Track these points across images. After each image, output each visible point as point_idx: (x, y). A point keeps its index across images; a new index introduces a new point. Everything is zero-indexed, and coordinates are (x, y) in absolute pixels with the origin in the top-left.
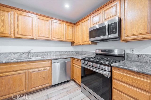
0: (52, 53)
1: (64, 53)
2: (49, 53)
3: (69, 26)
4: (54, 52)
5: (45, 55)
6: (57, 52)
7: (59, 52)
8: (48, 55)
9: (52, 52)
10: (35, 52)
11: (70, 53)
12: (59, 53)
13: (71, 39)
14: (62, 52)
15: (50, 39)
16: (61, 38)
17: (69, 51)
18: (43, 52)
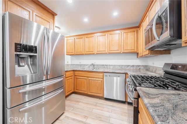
0: (111, 67)
1: (126, 67)
2: (108, 67)
3: (129, 33)
4: (113, 65)
5: (105, 68)
6: (117, 65)
7: (119, 66)
8: (107, 68)
9: (111, 65)
10: (97, 65)
11: (135, 68)
12: (119, 68)
13: (131, 50)
14: (123, 65)
15: (106, 52)
16: (118, 50)
17: (133, 66)
18: (103, 65)
